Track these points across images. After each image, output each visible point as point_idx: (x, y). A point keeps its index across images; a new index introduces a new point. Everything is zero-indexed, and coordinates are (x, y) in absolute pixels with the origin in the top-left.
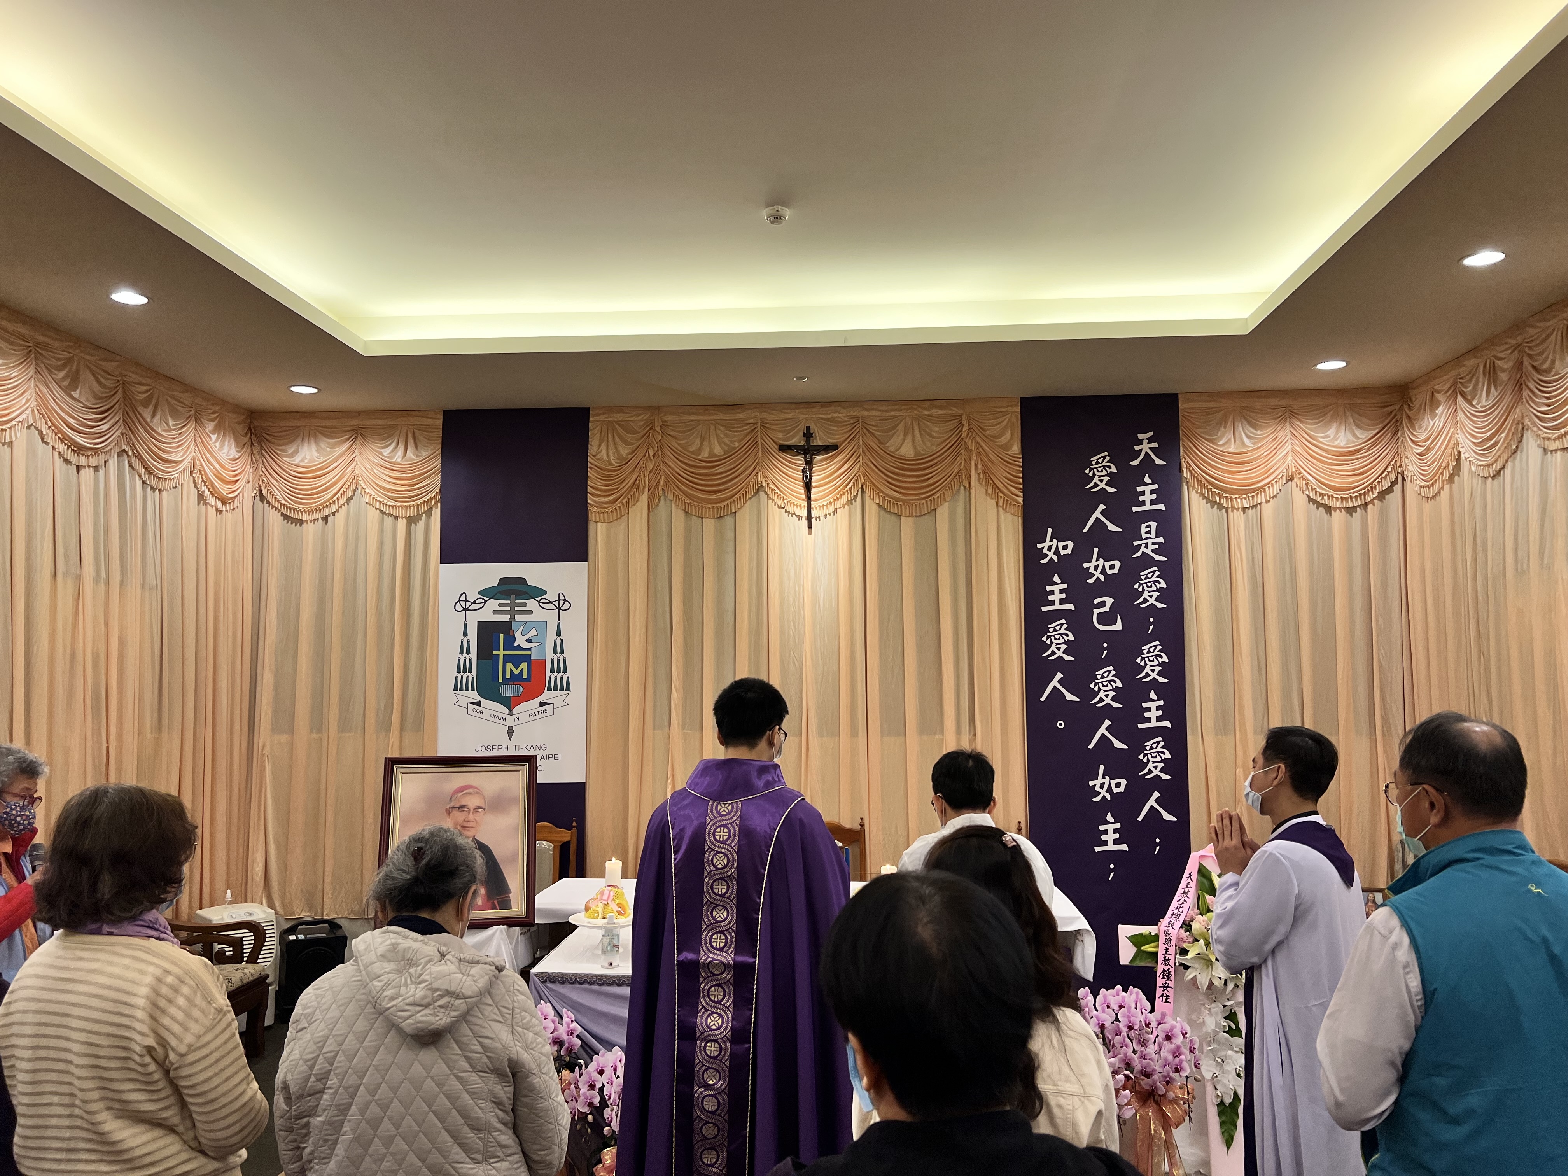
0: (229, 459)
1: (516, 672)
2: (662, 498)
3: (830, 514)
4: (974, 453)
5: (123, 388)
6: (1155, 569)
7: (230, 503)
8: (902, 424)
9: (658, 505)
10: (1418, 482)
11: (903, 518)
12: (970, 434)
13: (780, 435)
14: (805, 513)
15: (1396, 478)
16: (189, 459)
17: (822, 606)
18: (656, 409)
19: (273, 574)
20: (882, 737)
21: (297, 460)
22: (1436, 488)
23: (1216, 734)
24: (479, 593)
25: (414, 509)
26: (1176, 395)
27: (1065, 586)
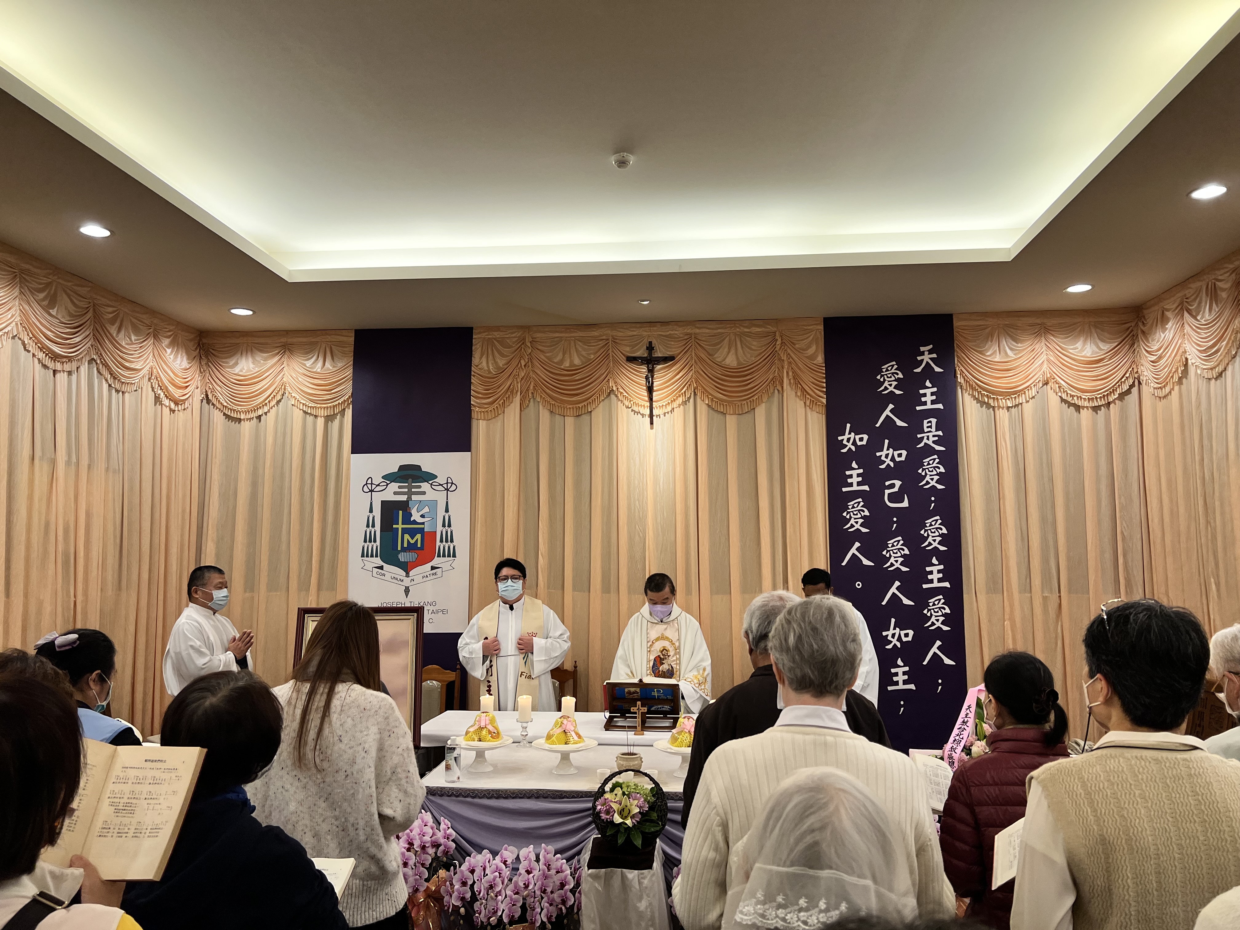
0: (181, 369)
1: (412, 542)
2: (532, 400)
3: (668, 413)
4: (786, 363)
5: (94, 310)
6: (936, 456)
7: (181, 404)
8: (727, 339)
9: (528, 406)
10: (1152, 385)
11: (727, 416)
12: (783, 347)
13: (628, 349)
14: (647, 412)
15: (1134, 382)
16: (147, 368)
17: (661, 487)
18: (526, 328)
19: (216, 462)
20: (711, 594)
21: (237, 370)
22: (1167, 389)
23: (987, 593)
24: (383, 477)
25: (330, 409)
26: (951, 316)
27: (861, 471)
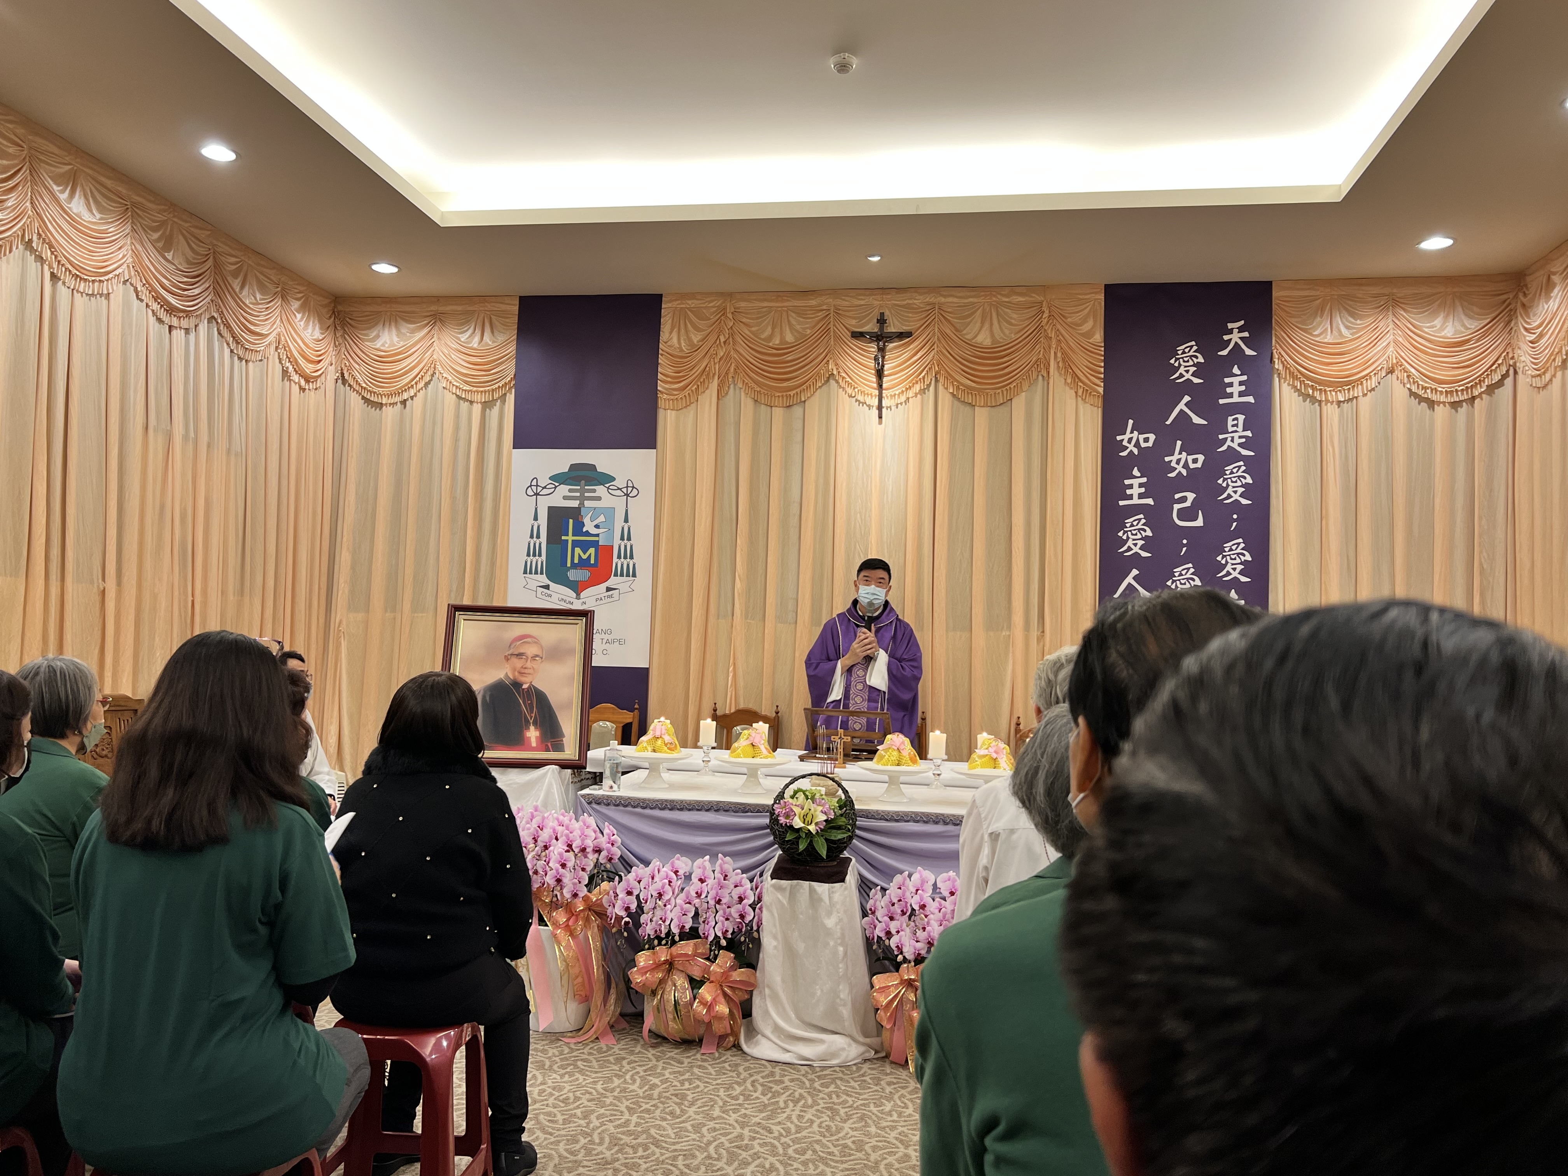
0: (314, 339)
1: (584, 557)
2: (732, 386)
3: (901, 404)
4: (1054, 342)
5: (214, 257)
6: (1241, 463)
7: (313, 382)
8: (980, 310)
9: (727, 393)
10: (1530, 372)
11: (976, 408)
12: (1051, 321)
13: (854, 322)
14: (875, 402)
15: (1508, 371)
16: (274, 334)
17: (889, 498)
18: (730, 295)
19: (352, 456)
20: (947, 631)
21: (378, 344)
22: (1548, 376)
24: (550, 478)
25: (489, 394)
26: (1269, 284)
27: (1144, 480)
